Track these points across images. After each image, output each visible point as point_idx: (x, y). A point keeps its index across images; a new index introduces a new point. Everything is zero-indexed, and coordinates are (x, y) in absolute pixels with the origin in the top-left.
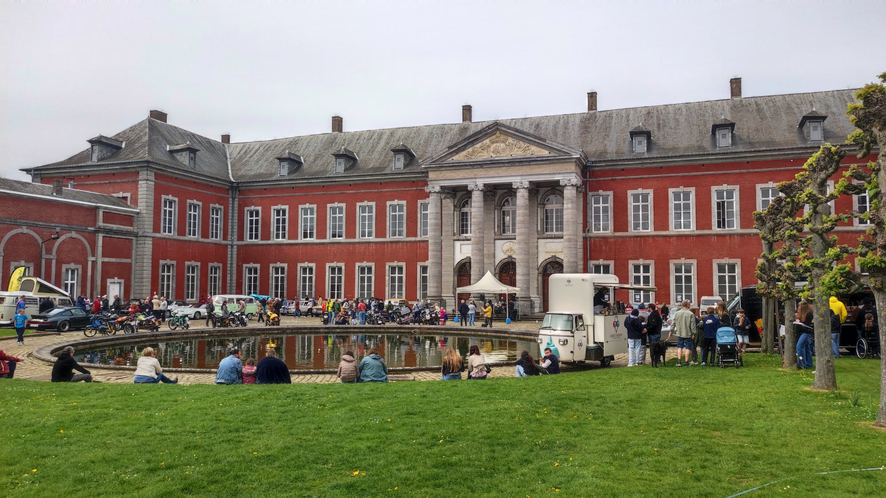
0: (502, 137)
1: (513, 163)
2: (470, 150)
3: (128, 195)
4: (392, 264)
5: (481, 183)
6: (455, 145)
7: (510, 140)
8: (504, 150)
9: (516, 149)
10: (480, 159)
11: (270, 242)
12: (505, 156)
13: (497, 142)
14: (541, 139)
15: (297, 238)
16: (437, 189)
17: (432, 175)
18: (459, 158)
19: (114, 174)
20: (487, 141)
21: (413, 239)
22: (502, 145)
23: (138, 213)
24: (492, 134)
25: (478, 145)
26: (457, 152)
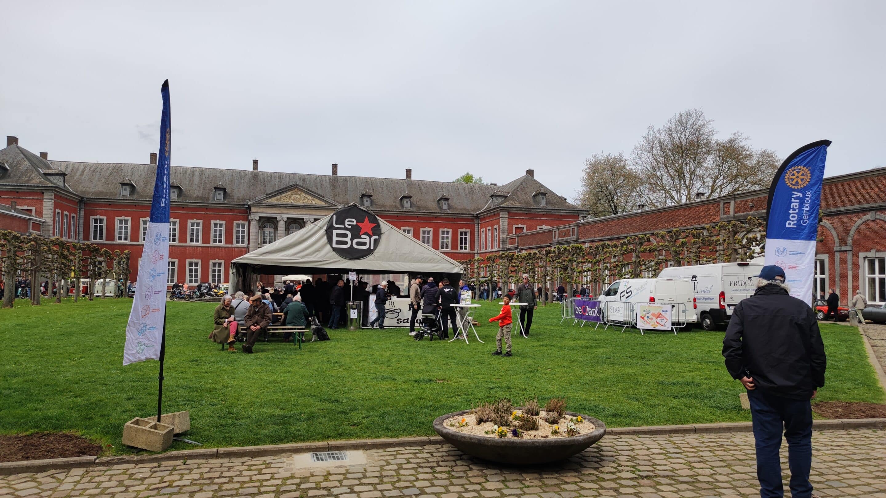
0: (298, 192)
1: (305, 207)
2: (279, 197)
3: (33, 209)
4: (214, 261)
5: (285, 217)
6: (271, 194)
7: (303, 194)
8: (299, 199)
9: (306, 200)
10: (285, 203)
11: (114, 242)
12: (300, 203)
13: (295, 194)
14: (322, 196)
15: (138, 241)
16: (258, 218)
17: (253, 209)
18: (272, 201)
19: (17, 192)
20: (289, 193)
21: (230, 246)
22: (299, 197)
23: (43, 222)
24: (292, 190)
25: (284, 195)
26: (271, 197)
